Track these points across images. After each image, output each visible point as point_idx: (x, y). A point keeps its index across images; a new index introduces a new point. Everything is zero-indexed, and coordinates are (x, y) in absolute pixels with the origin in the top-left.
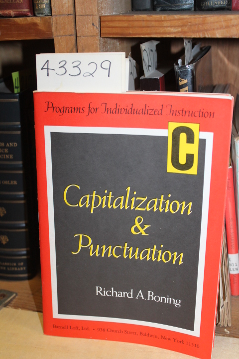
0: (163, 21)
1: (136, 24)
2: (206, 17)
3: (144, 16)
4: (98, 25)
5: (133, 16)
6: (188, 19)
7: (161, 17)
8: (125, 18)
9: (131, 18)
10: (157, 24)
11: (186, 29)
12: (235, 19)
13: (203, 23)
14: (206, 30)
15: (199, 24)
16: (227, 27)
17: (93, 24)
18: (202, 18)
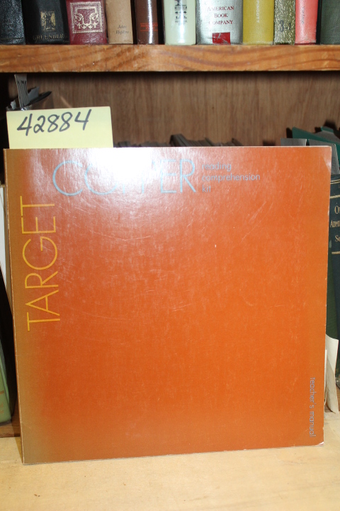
6: (16, 49)
11: (15, 62)
13: (36, 55)
14: (40, 63)
15: (31, 56)
16: (65, 59)
18: (34, 48)
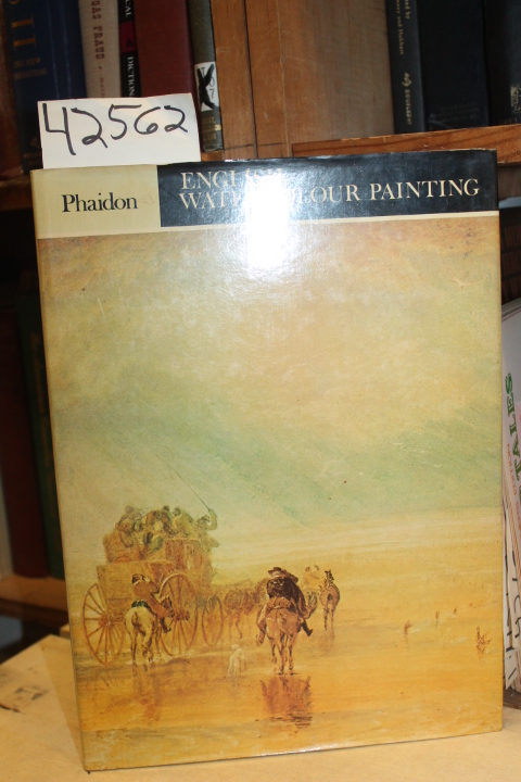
8: (329, 144)
9: (337, 144)
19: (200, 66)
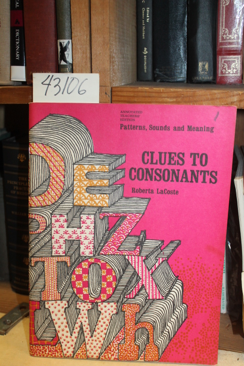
0: (161, 93)
1: (140, 94)
2: (195, 91)
3: (147, 88)
4: (110, 94)
5: (138, 88)
6: (181, 92)
7: (160, 90)
8: (132, 90)
9: (136, 90)
10: (156, 95)
11: (179, 99)
12: (219, 93)
13: (194, 96)
14: (196, 101)
15: (190, 96)
17: (106, 93)
18: (193, 91)
19: (62, 41)
